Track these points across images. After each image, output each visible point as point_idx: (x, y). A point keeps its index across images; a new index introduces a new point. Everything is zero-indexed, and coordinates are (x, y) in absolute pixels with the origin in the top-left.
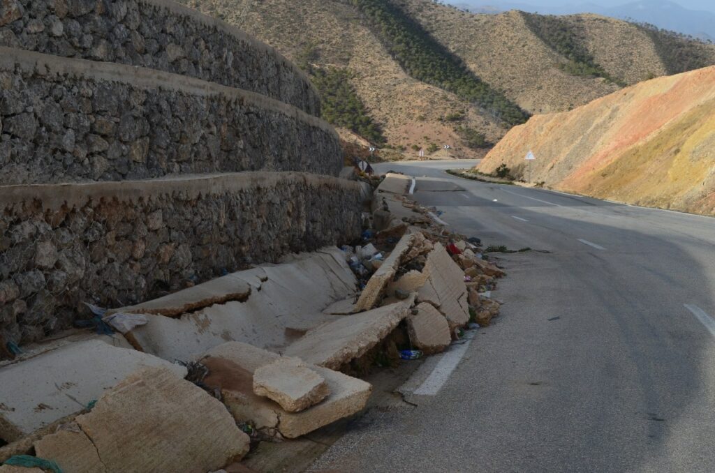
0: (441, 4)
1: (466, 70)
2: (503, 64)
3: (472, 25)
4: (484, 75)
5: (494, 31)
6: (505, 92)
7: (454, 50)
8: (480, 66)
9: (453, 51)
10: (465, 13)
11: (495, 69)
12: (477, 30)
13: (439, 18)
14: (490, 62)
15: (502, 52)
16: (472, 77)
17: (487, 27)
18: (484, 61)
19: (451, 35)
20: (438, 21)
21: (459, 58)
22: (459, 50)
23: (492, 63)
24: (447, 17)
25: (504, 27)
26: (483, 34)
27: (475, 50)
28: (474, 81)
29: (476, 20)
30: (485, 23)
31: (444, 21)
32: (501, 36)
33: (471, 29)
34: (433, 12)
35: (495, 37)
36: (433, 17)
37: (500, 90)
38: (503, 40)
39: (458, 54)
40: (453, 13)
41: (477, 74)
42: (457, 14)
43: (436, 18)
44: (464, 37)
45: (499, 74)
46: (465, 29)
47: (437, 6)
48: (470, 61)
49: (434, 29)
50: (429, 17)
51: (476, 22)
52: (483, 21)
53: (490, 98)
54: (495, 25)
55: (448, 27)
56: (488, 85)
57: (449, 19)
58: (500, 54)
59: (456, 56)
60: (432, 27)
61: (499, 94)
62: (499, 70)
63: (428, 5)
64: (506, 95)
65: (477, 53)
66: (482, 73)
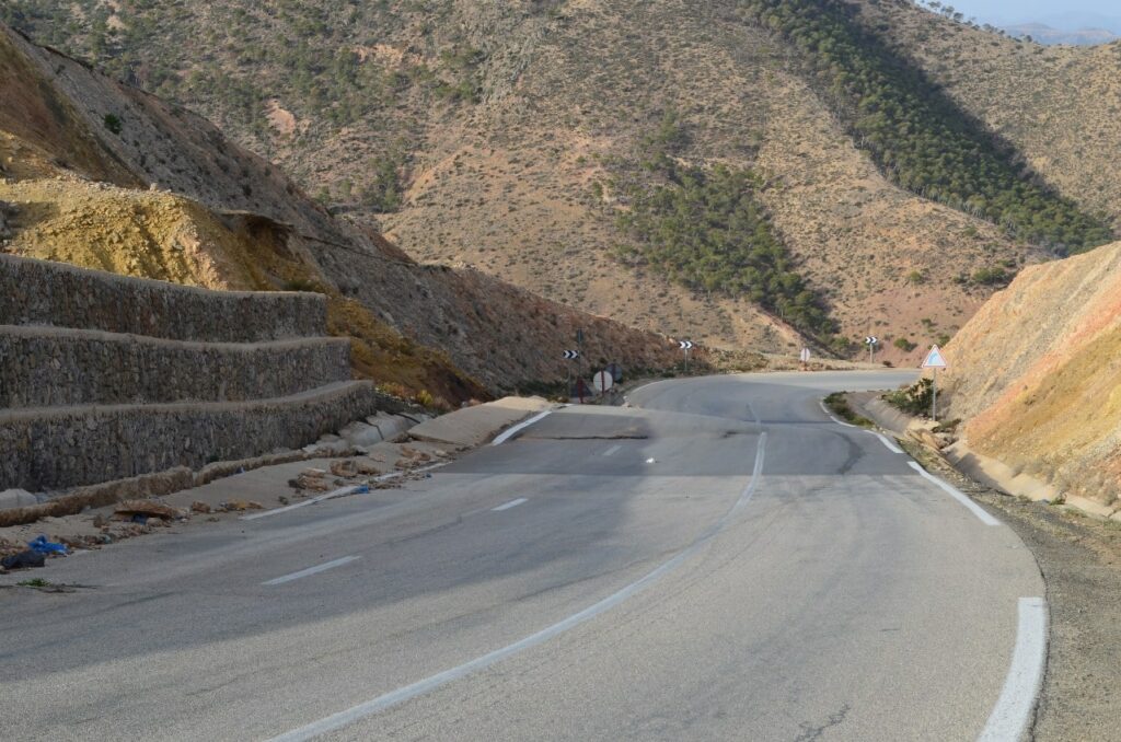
0: (970, 23)
1: (1026, 171)
2: (1108, 157)
3: (1039, 70)
4: (1065, 182)
5: (1090, 84)
6: (1112, 219)
7: (998, 127)
8: (1057, 162)
9: (995, 128)
10: (1024, 44)
11: (1090, 169)
12: (1049, 81)
13: (965, 55)
14: (1079, 153)
15: (1106, 130)
16: (1038, 187)
17: (1072, 74)
18: (1066, 150)
19: (991, 92)
20: (961, 63)
21: (1009, 143)
22: (1008, 127)
23: (1085, 155)
24: (982, 53)
25: (1111, 75)
26: (1064, 91)
27: (1045, 126)
28: (1043, 195)
29: (1048, 60)
30: (1069, 66)
31: (976, 62)
32: (1104, 93)
33: (1038, 80)
34: (951, 42)
35: (1091, 96)
36: (952, 54)
37: (1102, 214)
38: (1109, 103)
39: (1007, 136)
40: (996, 45)
41: (1050, 180)
42: (1005, 48)
43: (957, 56)
44: (1020, 96)
45: (1099, 180)
46: (1023, 79)
47: (960, 30)
48: (1033, 150)
49: (953, 80)
50: (943, 54)
51: (1050, 64)
52: (1064, 62)
53: (1076, 232)
54: (1091, 69)
55: (985, 75)
56: (1073, 205)
57: (986, 56)
58: (1101, 134)
59: (1002, 141)
60: (949, 76)
61: (1100, 225)
62: (1098, 171)
63: (939, 25)
64: (1113, 226)
65: (1049, 132)
66: (1061, 177)
